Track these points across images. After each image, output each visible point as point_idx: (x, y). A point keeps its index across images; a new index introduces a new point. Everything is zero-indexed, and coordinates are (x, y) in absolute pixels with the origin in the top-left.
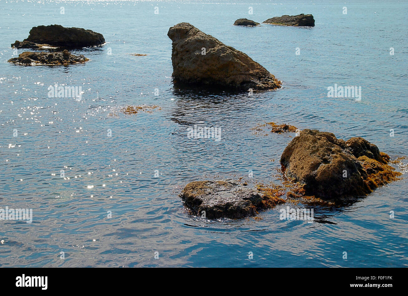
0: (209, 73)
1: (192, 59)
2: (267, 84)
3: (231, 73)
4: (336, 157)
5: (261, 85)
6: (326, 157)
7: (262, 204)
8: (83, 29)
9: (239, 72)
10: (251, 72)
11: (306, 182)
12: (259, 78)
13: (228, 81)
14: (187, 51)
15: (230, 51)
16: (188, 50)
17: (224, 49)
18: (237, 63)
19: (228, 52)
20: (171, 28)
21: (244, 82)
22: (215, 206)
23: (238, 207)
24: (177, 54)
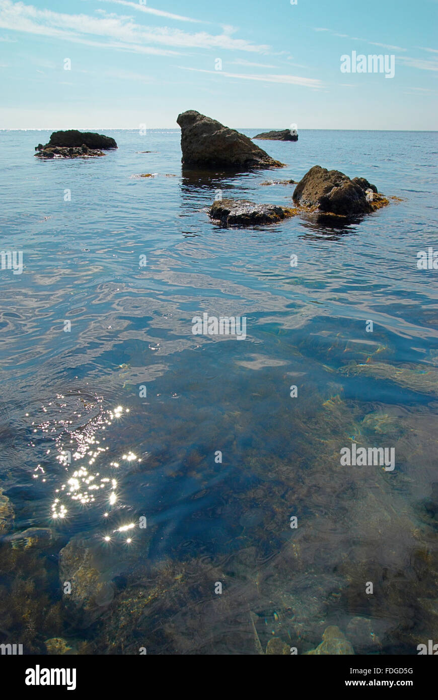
0: (216, 154)
1: (200, 142)
2: (268, 161)
3: (236, 152)
4: (346, 182)
5: (263, 162)
6: (338, 182)
7: (283, 215)
8: (97, 134)
9: (243, 152)
10: (253, 152)
11: (321, 203)
12: (261, 157)
13: (233, 160)
14: (196, 135)
15: (234, 133)
16: (196, 133)
17: (229, 131)
18: (241, 143)
19: (232, 133)
20: (179, 115)
21: (247, 160)
22: (243, 215)
23: (264, 215)
24: (186, 139)
